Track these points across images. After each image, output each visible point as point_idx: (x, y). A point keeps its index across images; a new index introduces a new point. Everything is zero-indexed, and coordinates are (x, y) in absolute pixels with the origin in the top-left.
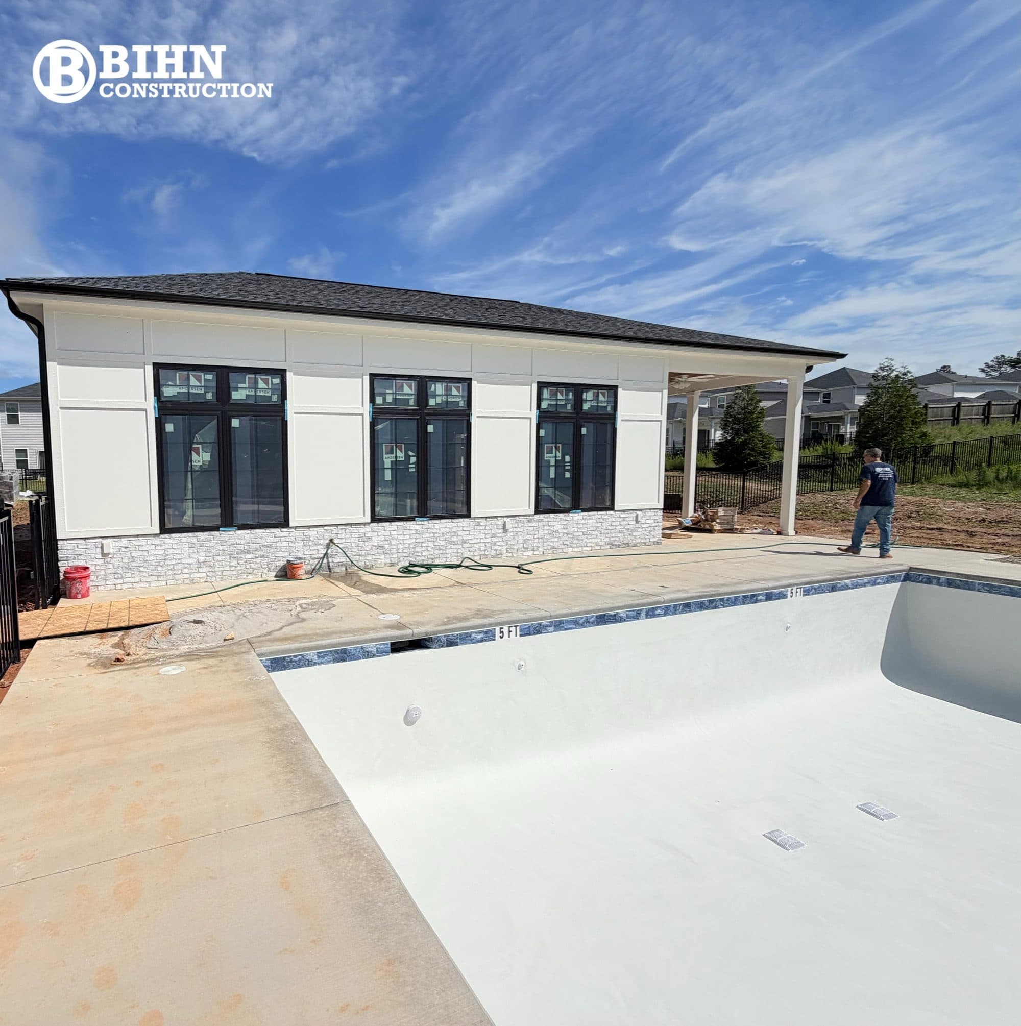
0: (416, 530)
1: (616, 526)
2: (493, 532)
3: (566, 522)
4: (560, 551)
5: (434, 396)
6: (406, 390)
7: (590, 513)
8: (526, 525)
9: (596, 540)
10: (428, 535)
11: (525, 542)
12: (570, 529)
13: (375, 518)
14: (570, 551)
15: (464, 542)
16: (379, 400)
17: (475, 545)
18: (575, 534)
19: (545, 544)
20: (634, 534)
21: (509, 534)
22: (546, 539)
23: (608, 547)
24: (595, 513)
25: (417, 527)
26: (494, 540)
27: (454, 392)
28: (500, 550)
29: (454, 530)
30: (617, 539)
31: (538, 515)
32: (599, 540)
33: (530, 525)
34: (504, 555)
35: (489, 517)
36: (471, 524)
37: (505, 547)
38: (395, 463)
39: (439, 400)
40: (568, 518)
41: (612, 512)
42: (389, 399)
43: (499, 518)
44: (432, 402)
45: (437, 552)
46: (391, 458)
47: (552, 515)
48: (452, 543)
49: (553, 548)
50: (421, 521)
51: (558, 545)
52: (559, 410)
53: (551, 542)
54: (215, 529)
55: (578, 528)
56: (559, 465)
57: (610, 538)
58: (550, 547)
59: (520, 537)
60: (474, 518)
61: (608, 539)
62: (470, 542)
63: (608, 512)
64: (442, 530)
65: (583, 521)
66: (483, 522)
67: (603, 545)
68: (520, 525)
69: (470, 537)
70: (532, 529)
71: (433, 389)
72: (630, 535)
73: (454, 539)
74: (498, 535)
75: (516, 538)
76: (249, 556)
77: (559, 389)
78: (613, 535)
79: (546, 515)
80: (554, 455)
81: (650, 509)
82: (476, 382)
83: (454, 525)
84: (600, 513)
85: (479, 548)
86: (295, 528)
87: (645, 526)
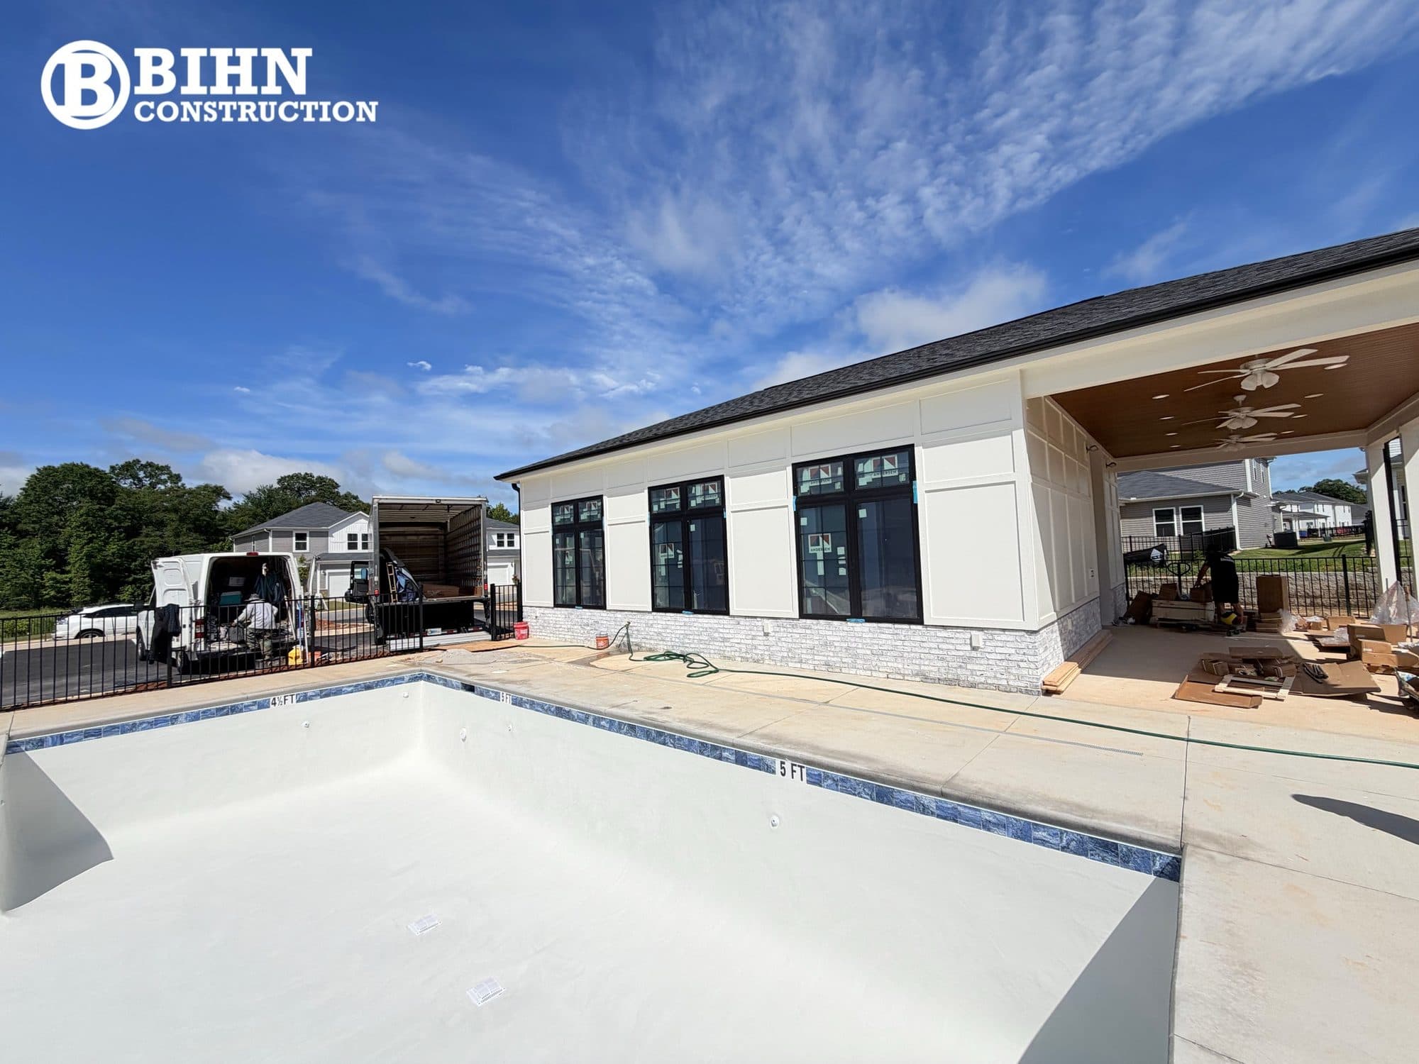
0: (685, 622)
1: (930, 648)
2: (753, 633)
3: (845, 634)
4: (838, 670)
5: (695, 497)
6: (674, 496)
7: (880, 625)
8: (790, 630)
9: (895, 665)
10: (694, 629)
11: (790, 650)
12: (852, 643)
13: (656, 609)
14: (851, 672)
15: (725, 640)
16: (655, 508)
17: (736, 645)
18: (859, 651)
19: (816, 657)
20: (969, 667)
21: (770, 639)
22: (818, 651)
23: (918, 679)
24: (890, 625)
25: (685, 619)
26: (755, 642)
27: (711, 491)
28: (762, 655)
29: (716, 626)
30: (935, 669)
31: (804, 621)
32: (900, 666)
33: (795, 631)
34: (767, 662)
35: (749, 617)
36: (731, 622)
37: (766, 653)
38: (667, 560)
39: (699, 500)
40: (846, 629)
41: (919, 627)
42: (663, 505)
43: (758, 619)
44: (693, 504)
45: (701, 646)
46: (665, 556)
47: (822, 622)
48: (714, 639)
49: (827, 664)
50: (688, 614)
51: (835, 663)
52: (823, 492)
53: (824, 656)
54: (573, 607)
55: (864, 644)
56: (830, 560)
57: (920, 665)
58: (823, 663)
59: (784, 643)
60: (734, 616)
61: (917, 668)
62: (731, 641)
63: (913, 627)
64: (705, 625)
65: (870, 635)
66: (742, 621)
67: (908, 675)
68: (782, 629)
69: (730, 636)
70: (798, 636)
71: (693, 492)
72: (960, 667)
73: (716, 635)
74: (759, 638)
75: (780, 644)
76: (588, 628)
77: (821, 466)
78: (926, 663)
79: (815, 622)
80: (821, 547)
81: (1004, 630)
82: (728, 477)
83: (716, 621)
84: (897, 626)
85: (740, 649)
86: (610, 610)
87: (993, 656)
